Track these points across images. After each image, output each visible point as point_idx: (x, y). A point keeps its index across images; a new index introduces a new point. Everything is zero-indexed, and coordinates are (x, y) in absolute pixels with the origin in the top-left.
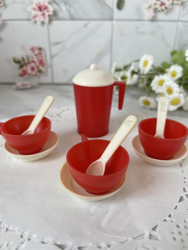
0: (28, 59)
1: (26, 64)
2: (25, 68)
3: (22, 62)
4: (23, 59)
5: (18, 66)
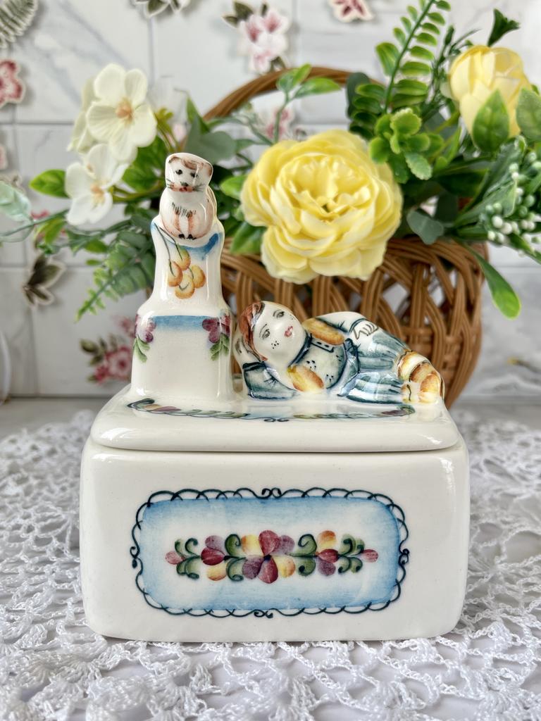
0: (114, 344)
1: (108, 355)
2: (105, 363)
3: (101, 350)
4: (103, 344)
5: (88, 357)
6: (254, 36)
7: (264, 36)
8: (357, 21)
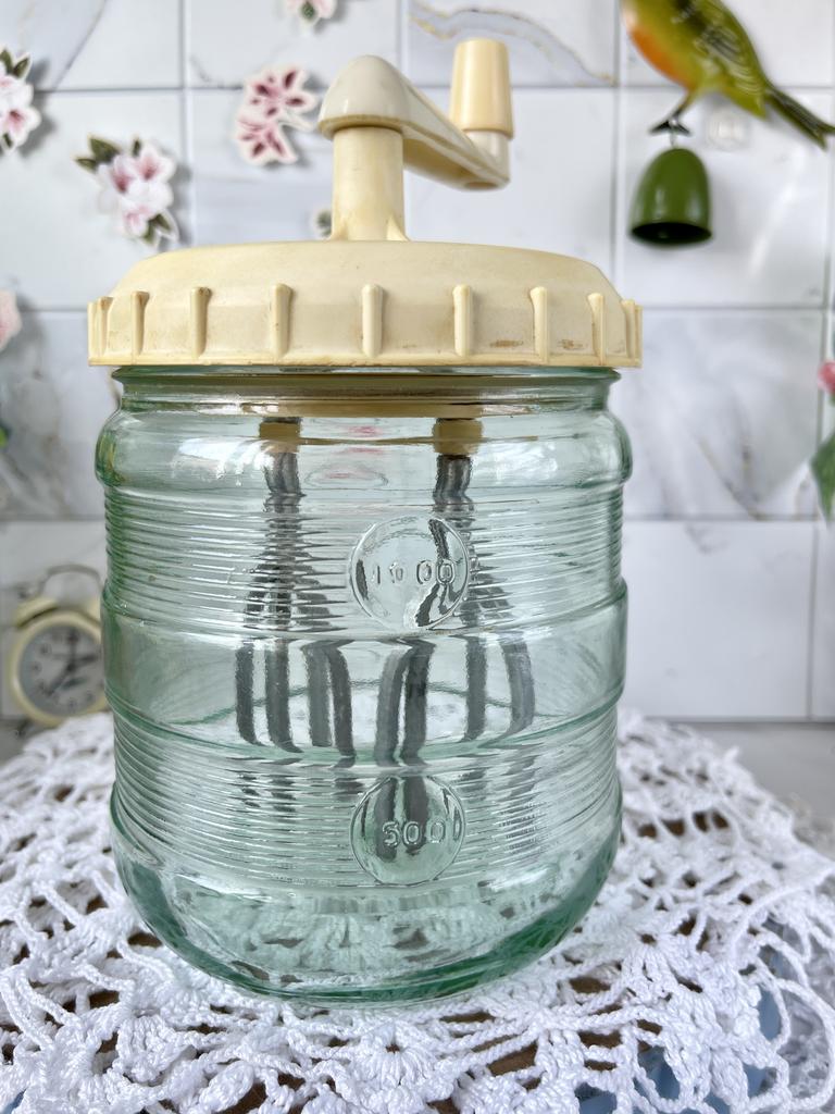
6: (122, 186)
7: (137, 185)
8: (273, 165)
